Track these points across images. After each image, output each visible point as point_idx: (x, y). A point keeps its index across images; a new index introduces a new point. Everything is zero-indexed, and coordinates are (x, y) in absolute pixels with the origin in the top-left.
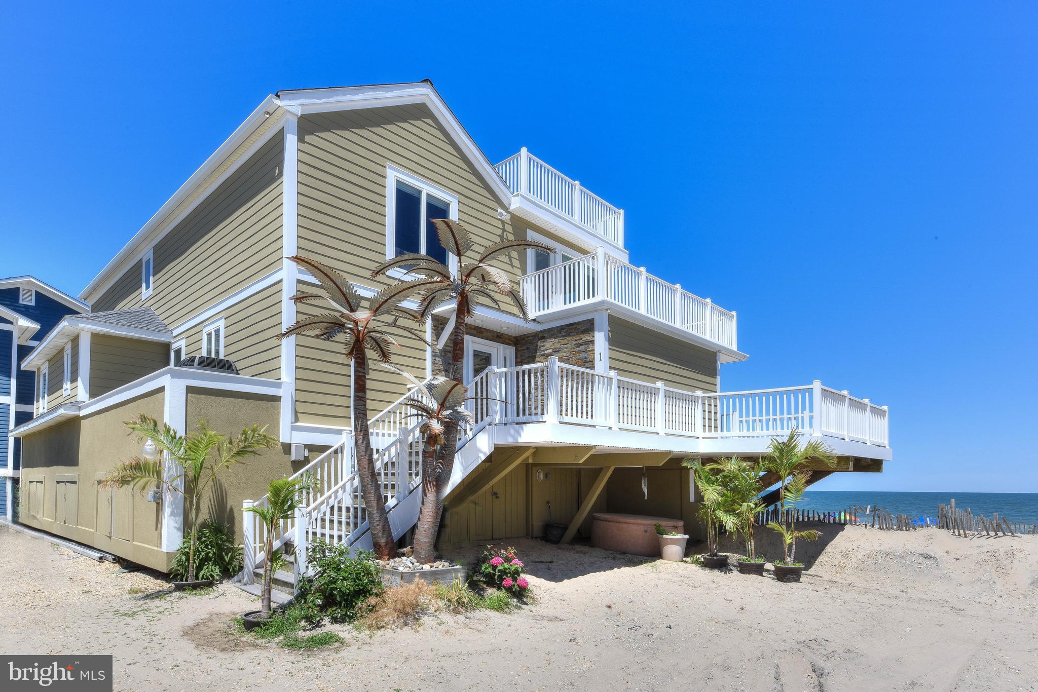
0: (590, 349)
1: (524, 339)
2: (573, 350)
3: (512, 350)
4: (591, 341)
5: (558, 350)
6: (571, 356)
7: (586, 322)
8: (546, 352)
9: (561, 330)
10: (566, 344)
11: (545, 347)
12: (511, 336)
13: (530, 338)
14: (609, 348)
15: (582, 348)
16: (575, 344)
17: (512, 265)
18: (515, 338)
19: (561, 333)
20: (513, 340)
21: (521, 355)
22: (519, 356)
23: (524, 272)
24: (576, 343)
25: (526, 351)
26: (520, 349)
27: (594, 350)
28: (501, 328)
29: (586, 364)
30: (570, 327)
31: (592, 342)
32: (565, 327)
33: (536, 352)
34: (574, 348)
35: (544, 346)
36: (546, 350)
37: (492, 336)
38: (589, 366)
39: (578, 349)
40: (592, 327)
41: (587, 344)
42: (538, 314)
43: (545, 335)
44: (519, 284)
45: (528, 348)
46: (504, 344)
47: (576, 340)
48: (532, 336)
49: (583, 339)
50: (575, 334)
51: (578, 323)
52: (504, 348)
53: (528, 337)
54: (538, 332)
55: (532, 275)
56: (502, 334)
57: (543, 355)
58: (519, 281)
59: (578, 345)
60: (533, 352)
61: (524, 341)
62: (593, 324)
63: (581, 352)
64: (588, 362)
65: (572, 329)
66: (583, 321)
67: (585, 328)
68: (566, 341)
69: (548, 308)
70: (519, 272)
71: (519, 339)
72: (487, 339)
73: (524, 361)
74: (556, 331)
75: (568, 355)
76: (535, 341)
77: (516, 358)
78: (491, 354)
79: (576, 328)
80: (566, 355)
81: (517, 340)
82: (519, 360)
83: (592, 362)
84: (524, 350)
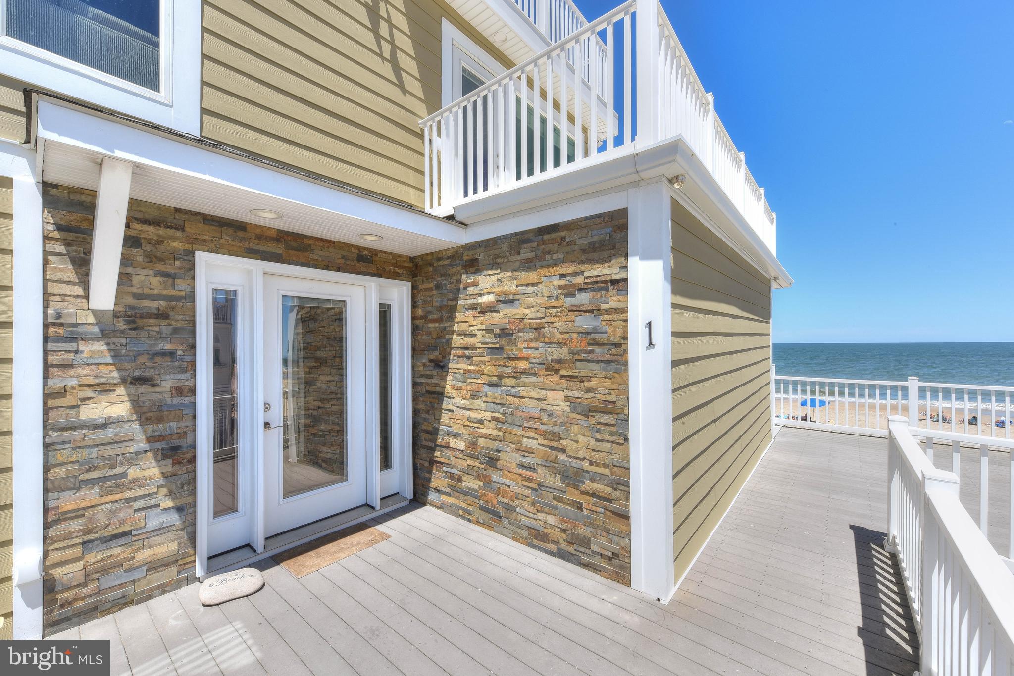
0: (613, 305)
1: (431, 265)
2: (556, 304)
3: (405, 288)
4: (614, 282)
5: (511, 297)
6: (549, 319)
7: (598, 220)
8: (480, 300)
9: (520, 246)
10: (534, 284)
11: (478, 288)
12: (400, 256)
13: (442, 263)
14: (674, 306)
15: (583, 299)
16: (560, 287)
17: (401, 86)
18: (412, 259)
19: (519, 254)
20: (406, 264)
21: (425, 302)
22: (420, 303)
23: (433, 101)
24: (563, 282)
25: (435, 292)
26: (422, 286)
27: (625, 310)
28: (362, 235)
29: (598, 350)
30: (546, 237)
31: (620, 284)
32: (530, 236)
33: (456, 299)
34: (557, 298)
35: (475, 284)
36: (481, 295)
37: (343, 257)
38: (607, 357)
39: (569, 302)
40: (618, 236)
41: (600, 289)
42: (462, 201)
43: (477, 256)
44: (421, 136)
45: (438, 287)
46: (379, 276)
47: (563, 276)
48: (449, 258)
49: (587, 274)
50: (560, 256)
51: (568, 226)
52: (380, 286)
53: (439, 259)
54: (463, 247)
55: (459, 104)
56: (375, 253)
57: (473, 307)
58: (422, 130)
59: (571, 291)
60: (451, 296)
61: (430, 269)
62: (624, 227)
63: (578, 310)
64: (603, 345)
65: (553, 241)
66: (586, 219)
67: (595, 238)
68: (533, 276)
69: (485, 188)
70: (420, 108)
71: (421, 263)
72: (327, 267)
73: (430, 317)
74: (505, 247)
75: (540, 315)
76: (454, 270)
77: (414, 306)
78: (345, 302)
79: (563, 239)
80: (533, 316)
81: (416, 266)
82: (420, 312)
83: (618, 345)
84: (431, 289)
